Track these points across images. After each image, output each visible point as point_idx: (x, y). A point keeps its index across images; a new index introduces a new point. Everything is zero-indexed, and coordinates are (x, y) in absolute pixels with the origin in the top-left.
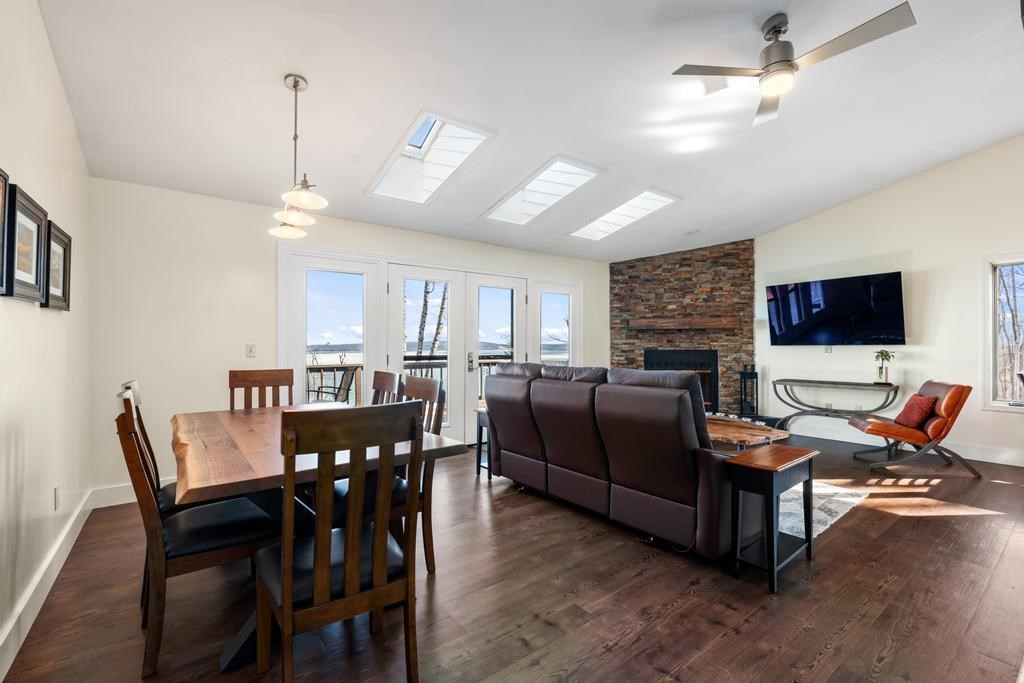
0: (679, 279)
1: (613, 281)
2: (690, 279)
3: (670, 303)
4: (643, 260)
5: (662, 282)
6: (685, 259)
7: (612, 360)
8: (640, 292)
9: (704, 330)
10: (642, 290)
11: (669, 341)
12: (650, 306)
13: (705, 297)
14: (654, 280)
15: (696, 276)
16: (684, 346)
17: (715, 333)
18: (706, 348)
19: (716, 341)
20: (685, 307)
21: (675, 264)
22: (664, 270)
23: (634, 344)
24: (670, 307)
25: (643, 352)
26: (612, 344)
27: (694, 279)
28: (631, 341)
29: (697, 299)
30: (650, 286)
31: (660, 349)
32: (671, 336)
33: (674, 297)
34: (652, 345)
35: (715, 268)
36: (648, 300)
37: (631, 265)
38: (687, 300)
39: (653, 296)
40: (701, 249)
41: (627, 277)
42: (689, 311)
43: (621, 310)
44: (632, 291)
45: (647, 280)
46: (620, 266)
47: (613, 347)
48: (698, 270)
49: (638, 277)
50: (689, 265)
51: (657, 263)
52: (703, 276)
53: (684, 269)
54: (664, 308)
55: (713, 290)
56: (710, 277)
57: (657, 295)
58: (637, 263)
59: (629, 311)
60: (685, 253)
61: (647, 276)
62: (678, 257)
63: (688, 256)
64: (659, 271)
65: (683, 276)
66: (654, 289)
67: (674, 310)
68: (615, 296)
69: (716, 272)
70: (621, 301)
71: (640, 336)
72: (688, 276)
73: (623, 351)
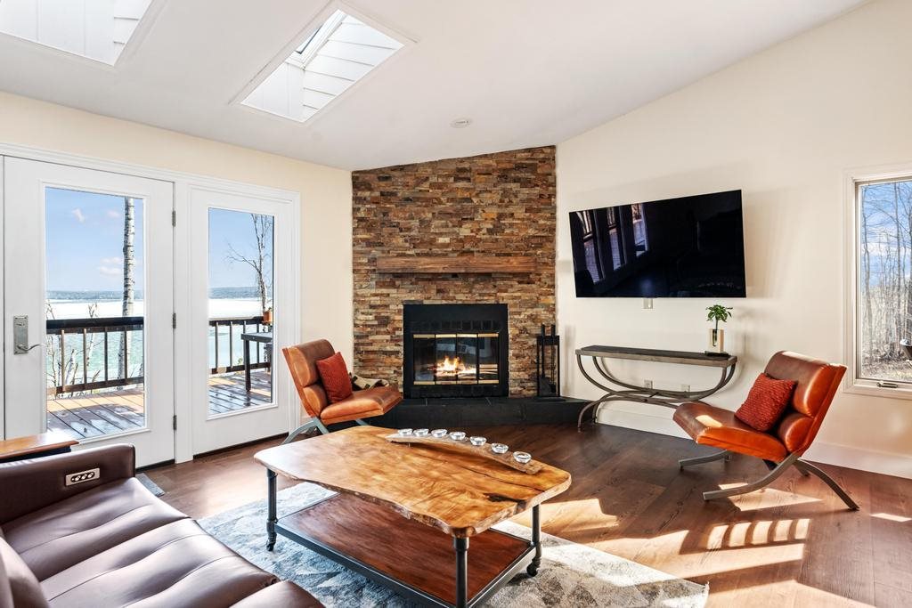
0: (452, 200)
1: (356, 199)
2: (469, 200)
3: (441, 234)
4: (401, 168)
5: (429, 202)
6: (461, 170)
7: (355, 319)
8: (397, 217)
9: (489, 275)
10: (401, 214)
11: (439, 291)
12: (412, 239)
13: (491, 227)
14: (418, 199)
15: (477, 195)
16: (461, 298)
17: (503, 279)
18: (492, 301)
19: (506, 291)
20: (461, 241)
21: (449, 176)
22: (432, 186)
23: (388, 295)
24: (441, 240)
25: (401, 307)
26: (356, 295)
27: (475, 200)
28: (384, 291)
29: (479, 230)
30: (411, 207)
31: (426, 302)
32: (443, 284)
33: (447, 226)
34: (415, 297)
35: (503, 185)
36: (409, 229)
37: (384, 175)
38: (465, 231)
39: (415, 223)
40: (485, 156)
41: (377, 194)
42: (467, 246)
43: (369, 243)
44: (385, 214)
45: (408, 199)
46: (368, 178)
47: (357, 299)
48: (480, 187)
49: (394, 194)
50: (469, 180)
51: (422, 173)
52: (489, 195)
53: (461, 184)
54: (432, 242)
55: (500, 216)
56: (497, 198)
57: (422, 221)
58: (394, 173)
59: (381, 245)
60: (462, 160)
61: (407, 194)
62: (453, 167)
63: (466, 165)
64: (425, 186)
65: (459, 195)
66: (417, 213)
67: (447, 245)
68: (361, 223)
69: (504, 190)
70: (369, 229)
71: (398, 283)
72: (466, 195)
73: (372, 307)
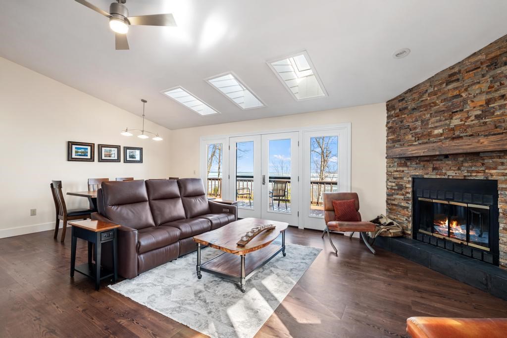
0: (445, 100)
1: (388, 117)
2: (459, 96)
3: (436, 128)
4: (410, 90)
5: (428, 106)
6: (452, 75)
7: (387, 185)
8: (408, 121)
9: (477, 154)
10: (410, 120)
11: (434, 169)
12: (416, 134)
13: (479, 112)
14: (420, 107)
15: (466, 90)
16: (452, 174)
17: (491, 158)
18: (481, 177)
19: (495, 169)
20: (453, 129)
21: (441, 84)
22: (429, 95)
23: (403, 171)
24: (436, 132)
25: (410, 179)
26: (387, 171)
27: (464, 95)
28: (401, 169)
29: (468, 118)
30: (417, 114)
31: (426, 176)
32: (437, 164)
33: (440, 121)
34: (418, 173)
35: (492, 73)
36: (415, 128)
37: (401, 98)
38: (456, 121)
39: (419, 123)
40: (475, 54)
41: (398, 111)
42: (457, 133)
43: (394, 141)
44: (402, 122)
45: (414, 109)
46: (393, 102)
47: (389, 174)
48: (468, 82)
49: (406, 108)
50: (458, 80)
51: (423, 88)
52: (477, 86)
53: (451, 87)
54: (430, 135)
55: (488, 102)
56: (485, 86)
57: (422, 122)
58: (407, 95)
59: (399, 141)
60: (452, 68)
61: (414, 106)
62: (446, 75)
63: (456, 70)
64: (426, 97)
65: (450, 95)
66: (420, 116)
67: (441, 135)
68: (391, 129)
69: (494, 77)
70: (394, 132)
71: (409, 163)
72: (456, 92)
73: (395, 178)
